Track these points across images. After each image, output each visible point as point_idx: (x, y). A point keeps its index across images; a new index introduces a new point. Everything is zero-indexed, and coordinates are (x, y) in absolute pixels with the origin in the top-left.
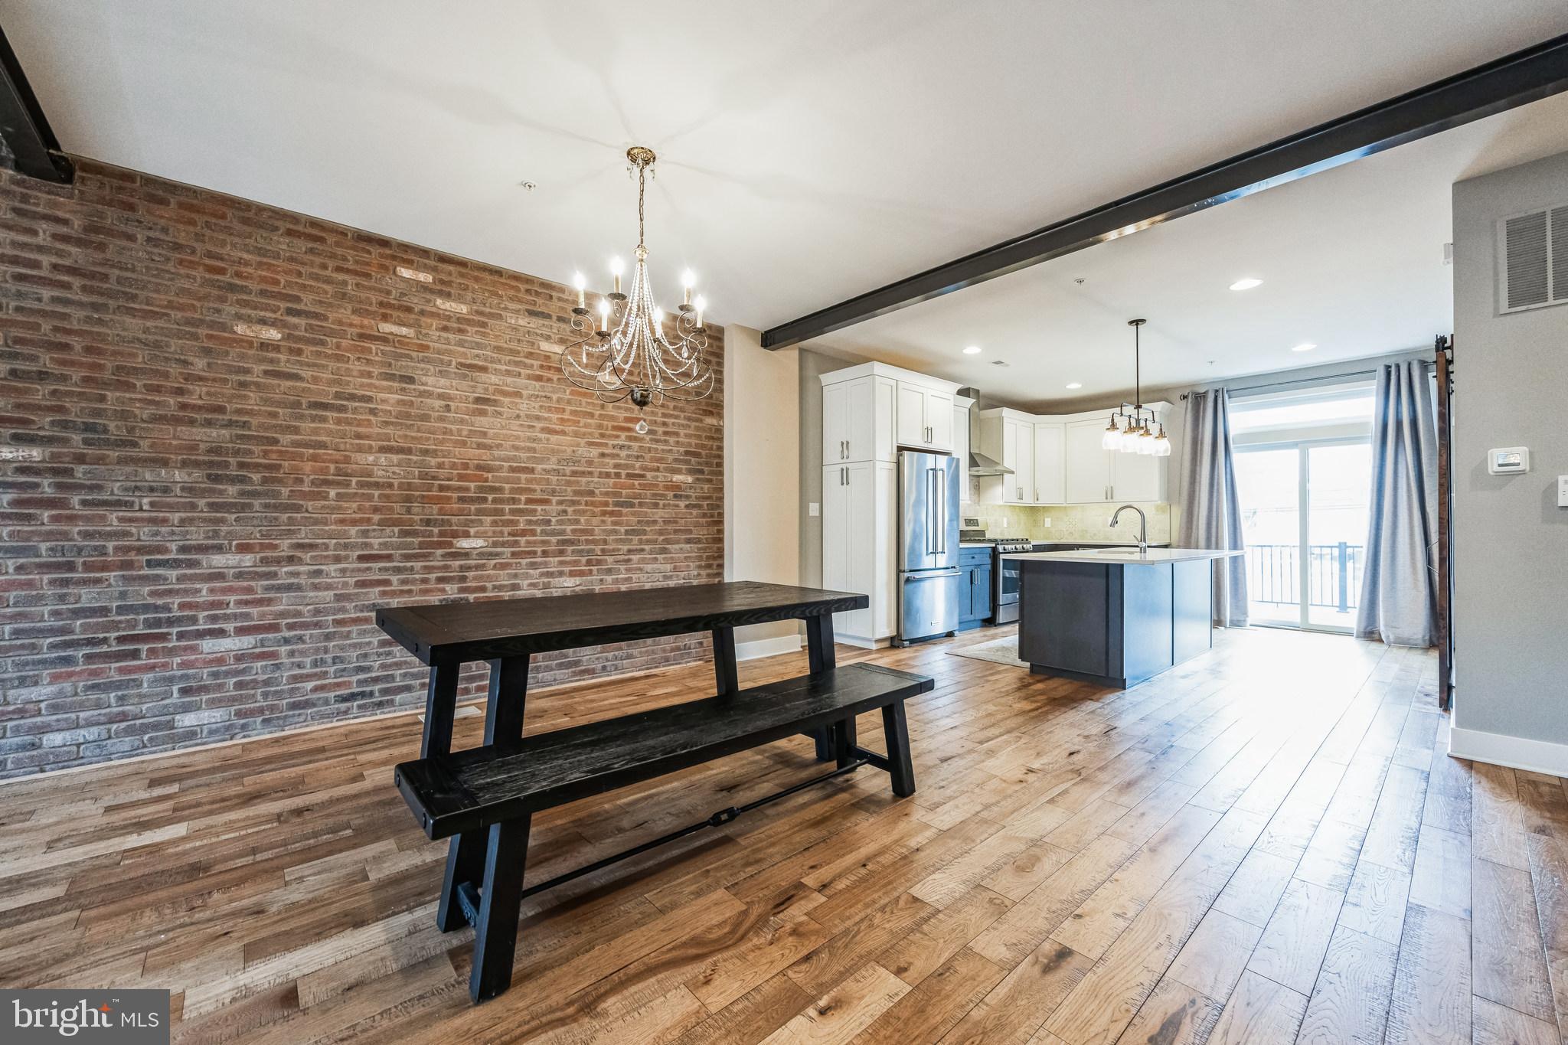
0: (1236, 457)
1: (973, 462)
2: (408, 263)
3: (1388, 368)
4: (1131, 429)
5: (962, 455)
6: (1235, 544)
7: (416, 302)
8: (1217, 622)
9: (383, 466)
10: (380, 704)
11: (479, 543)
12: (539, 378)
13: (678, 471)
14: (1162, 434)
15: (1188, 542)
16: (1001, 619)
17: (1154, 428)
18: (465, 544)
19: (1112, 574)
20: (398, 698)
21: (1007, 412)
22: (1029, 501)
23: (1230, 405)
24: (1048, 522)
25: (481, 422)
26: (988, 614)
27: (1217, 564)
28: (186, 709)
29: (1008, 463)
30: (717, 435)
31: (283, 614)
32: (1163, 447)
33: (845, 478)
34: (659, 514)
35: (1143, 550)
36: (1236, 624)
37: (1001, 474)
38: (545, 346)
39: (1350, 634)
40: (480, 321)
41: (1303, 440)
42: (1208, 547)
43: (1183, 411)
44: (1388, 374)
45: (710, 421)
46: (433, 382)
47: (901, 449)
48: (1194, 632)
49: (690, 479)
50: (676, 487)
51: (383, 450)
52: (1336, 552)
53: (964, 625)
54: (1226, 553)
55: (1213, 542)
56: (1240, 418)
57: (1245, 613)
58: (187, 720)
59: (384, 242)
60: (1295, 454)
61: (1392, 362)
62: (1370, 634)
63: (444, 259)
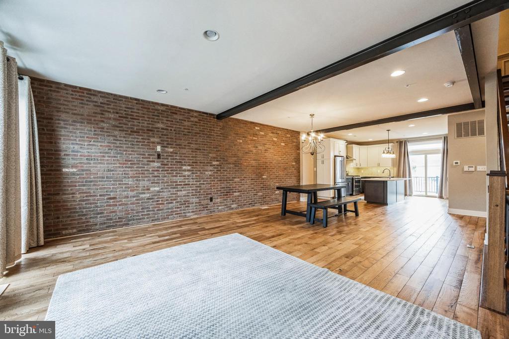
0: (410, 156)
1: (347, 158)
2: (257, 126)
3: (445, 137)
4: (387, 153)
5: (345, 157)
6: (410, 176)
7: (257, 133)
8: (406, 195)
9: (253, 163)
10: (253, 206)
11: (265, 177)
12: (273, 145)
13: (293, 162)
14: (394, 153)
15: (398, 176)
16: (354, 194)
17: (392, 152)
18: (264, 177)
19: (385, 183)
20: (256, 205)
21: (354, 145)
22: (358, 166)
23: (408, 144)
24: (362, 171)
25: (266, 154)
26: (351, 193)
27: (405, 181)
28: (232, 204)
29: (354, 157)
30: (299, 154)
31: (242, 189)
32: (393, 156)
33: (323, 162)
34: (290, 171)
35: (390, 178)
36: (410, 195)
37: (352, 160)
38: (274, 139)
39: (436, 197)
40: (265, 136)
41: (426, 153)
42: (403, 177)
43: (397, 145)
44: (445, 139)
45: (298, 151)
46: (260, 148)
47: (335, 156)
48: (401, 197)
49: (295, 163)
50: (292, 165)
51: (254, 160)
52: (435, 178)
53: (347, 195)
54: (407, 179)
55: (404, 176)
56: (411, 147)
57: (412, 193)
58: (233, 206)
59: (253, 123)
60: (424, 156)
61: (445, 136)
62: (441, 197)
63: (261, 125)
